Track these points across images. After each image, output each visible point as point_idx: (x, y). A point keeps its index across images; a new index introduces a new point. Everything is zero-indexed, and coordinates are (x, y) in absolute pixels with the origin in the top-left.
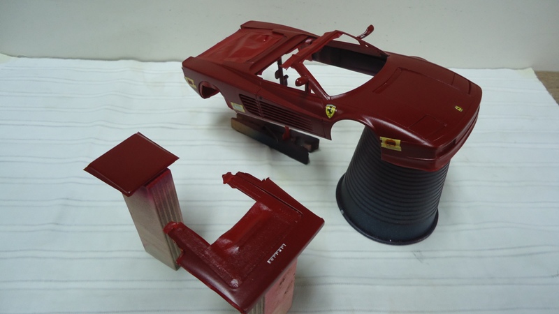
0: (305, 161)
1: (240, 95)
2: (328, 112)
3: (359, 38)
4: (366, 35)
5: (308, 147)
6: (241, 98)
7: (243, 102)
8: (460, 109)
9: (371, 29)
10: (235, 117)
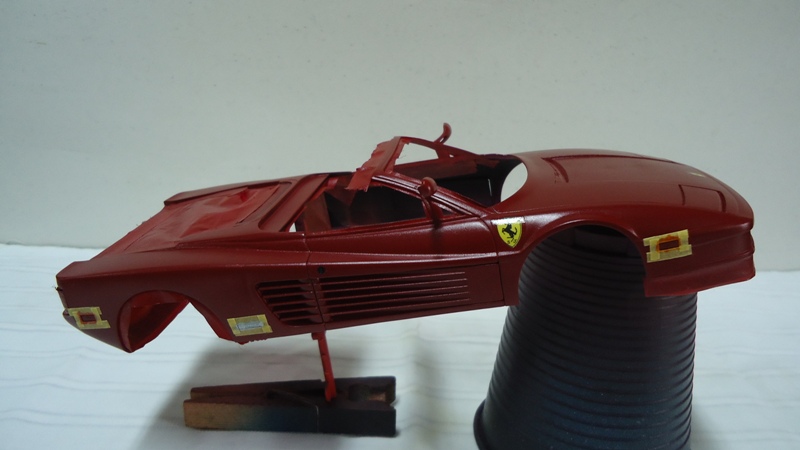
1: (261, 286)
2: (505, 237)
3: (436, 145)
6: (264, 294)
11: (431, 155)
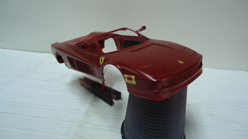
0: (111, 104)
1: (68, 57)
3: (137, 32)
4: (141, 30)
5: (115, 96)
6: (68, 59)
7: (69, 61)
8: (182, 63)
9: (144, 28)
10: (83, 79)
11: (136, 35)
